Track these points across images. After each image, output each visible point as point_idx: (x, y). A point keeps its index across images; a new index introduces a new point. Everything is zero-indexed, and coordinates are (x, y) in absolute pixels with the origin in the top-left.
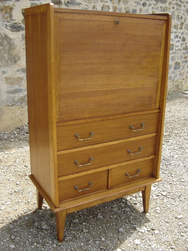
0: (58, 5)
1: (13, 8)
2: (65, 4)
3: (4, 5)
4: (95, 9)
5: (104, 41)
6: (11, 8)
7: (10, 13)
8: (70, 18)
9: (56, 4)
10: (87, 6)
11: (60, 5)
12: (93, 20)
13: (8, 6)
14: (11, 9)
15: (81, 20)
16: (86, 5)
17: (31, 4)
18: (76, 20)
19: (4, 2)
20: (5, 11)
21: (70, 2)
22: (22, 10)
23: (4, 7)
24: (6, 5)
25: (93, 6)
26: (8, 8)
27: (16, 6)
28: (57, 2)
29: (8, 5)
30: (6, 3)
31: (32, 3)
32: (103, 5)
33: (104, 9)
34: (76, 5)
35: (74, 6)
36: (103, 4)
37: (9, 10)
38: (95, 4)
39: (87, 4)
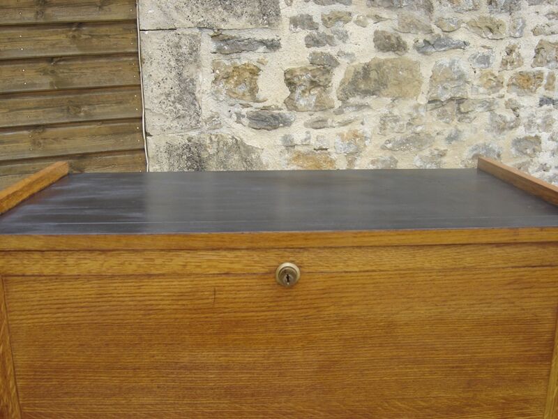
0: (394, 51)
1: (259, 70)
2: (418, 49)
3: (235, 63)
4: (514, 54)
5: (226, 356)
6: (253, 70)
7: (250, 84)
8: (47, 271)
9: (388, 51)
10: (489, 48)
11: (399, 53)
12: (163, 275)
13: (245, 65)
14: (255, 72)
15: (99, 276)
16: (484, 47)
17: (310, 55)
18: (77, 277)
19: (234, 56)
20: (235, 78)
21: (432, 43)
22: (285, 73)
23: (235, 68)
24: (238, 63)
25: (507, 48)
26: (244, 69)
27: (268, 64)
28: (392, 46)
29: (244, 62)
30: (239, 58)
31: (314, 53)
32: (540, 44)
33: (544, 54)
34: (454, 49)
35: (444, 53)
36: (541, 40)
37: (247, 75)
38: (513, 41)
39: (489, 43)
